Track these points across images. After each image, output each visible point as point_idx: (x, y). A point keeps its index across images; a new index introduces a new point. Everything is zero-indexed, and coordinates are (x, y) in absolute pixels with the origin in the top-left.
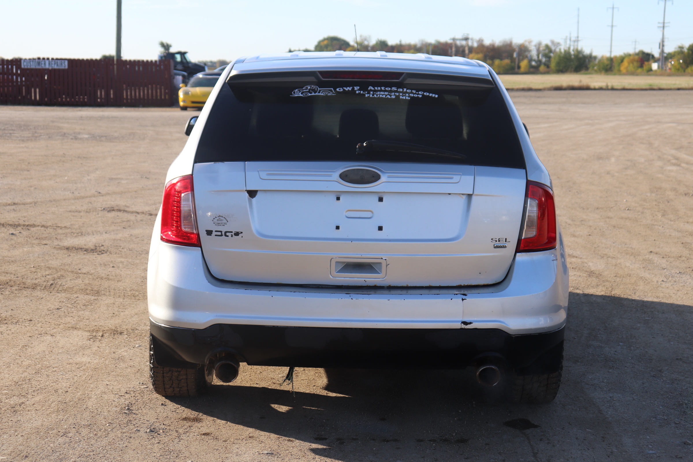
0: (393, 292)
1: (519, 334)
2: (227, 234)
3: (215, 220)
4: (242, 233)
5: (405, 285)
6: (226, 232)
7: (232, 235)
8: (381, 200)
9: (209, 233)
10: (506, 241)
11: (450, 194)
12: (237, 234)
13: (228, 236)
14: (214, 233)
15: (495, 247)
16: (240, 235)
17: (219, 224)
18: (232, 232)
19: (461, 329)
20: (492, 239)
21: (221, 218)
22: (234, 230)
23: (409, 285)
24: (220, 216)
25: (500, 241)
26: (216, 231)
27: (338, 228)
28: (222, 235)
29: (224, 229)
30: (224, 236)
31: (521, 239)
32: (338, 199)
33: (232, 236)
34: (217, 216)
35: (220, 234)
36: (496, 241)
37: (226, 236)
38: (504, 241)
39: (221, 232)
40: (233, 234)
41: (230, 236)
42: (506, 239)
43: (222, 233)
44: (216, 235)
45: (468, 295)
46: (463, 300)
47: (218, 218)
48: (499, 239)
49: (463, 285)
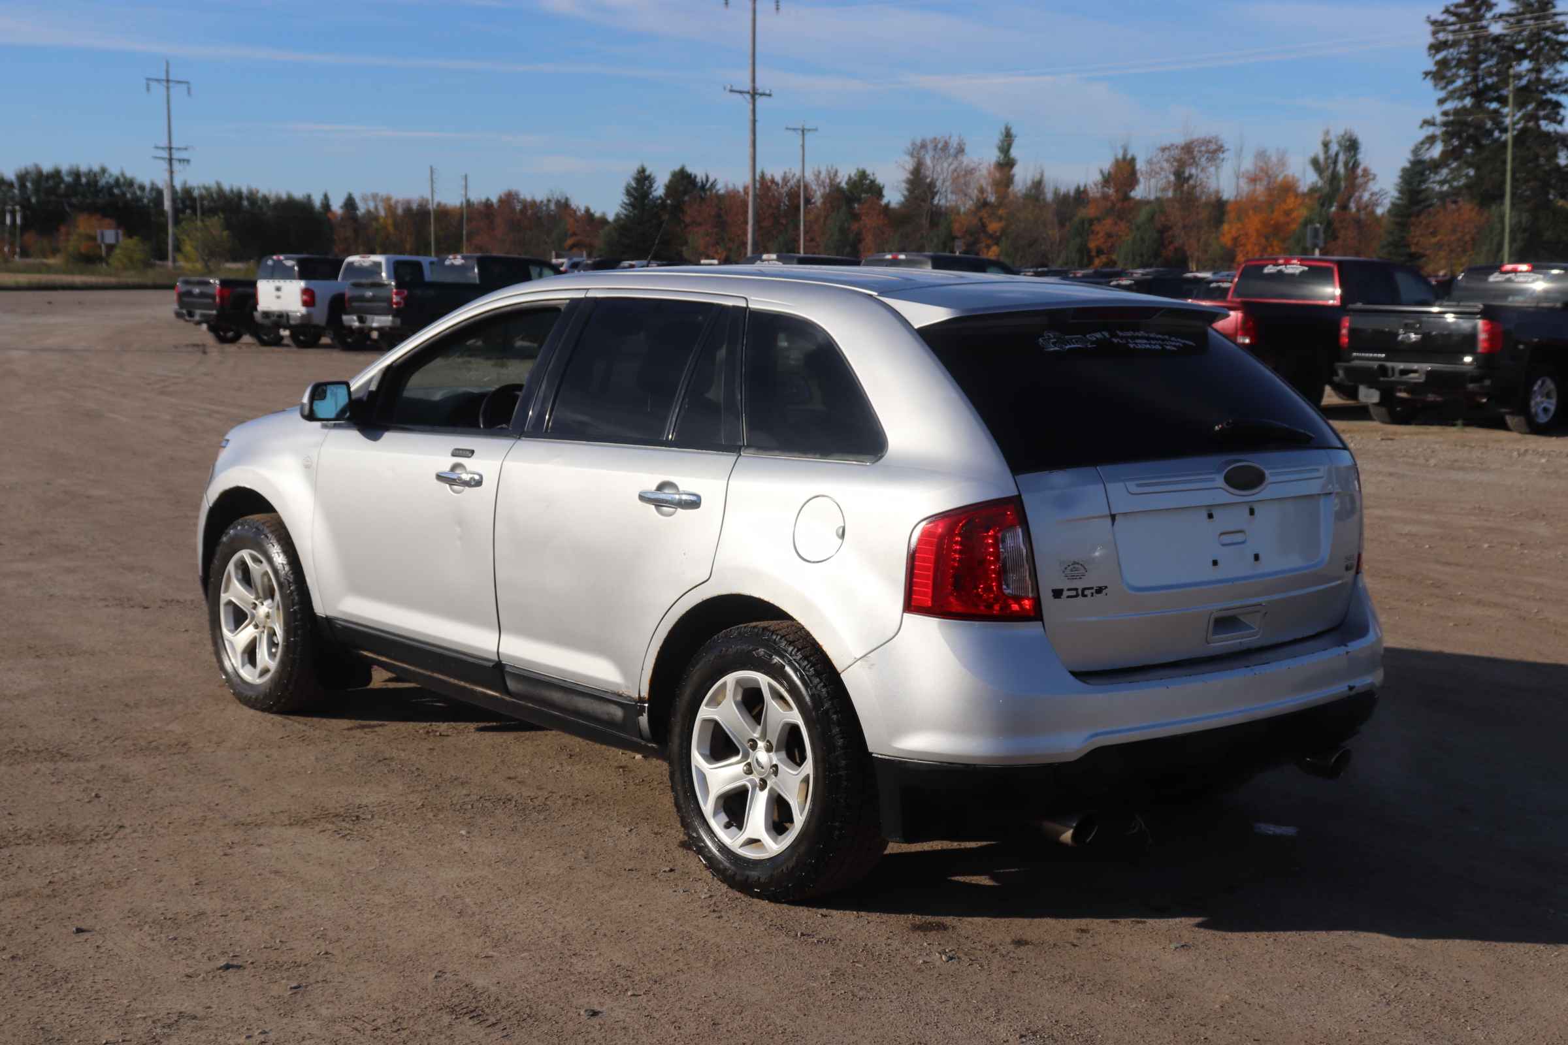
2: (1086, 592)
3: (1067, 572)
4: (1106, 587)
6: (1084, 590)
7: (1092, 593)
9: (1057, 593)
12: (1099, 590)
13: (1086, 596)
14: (1066, 593)
16: (1104, 592)
17: (1073, 578)
18: (1092, 588)
21: (1077, 566)
22: (1096, 585)
24: (1075, 563)
26: (1069, 590)
27: (1215, 563)
28: (1077, 596)
29: (1080, 584)
30: (1080, 597)
33: (1092, 596)
34: (1070, 564)
35: (1074, 593)
37: (1084, 596)
39: (1076, 589)
40: (1093, 591)
41: (1089, 595)
43: (1077, 592)
44: (1068, 597)
46: (1347, 653)
47: (1071, 567)
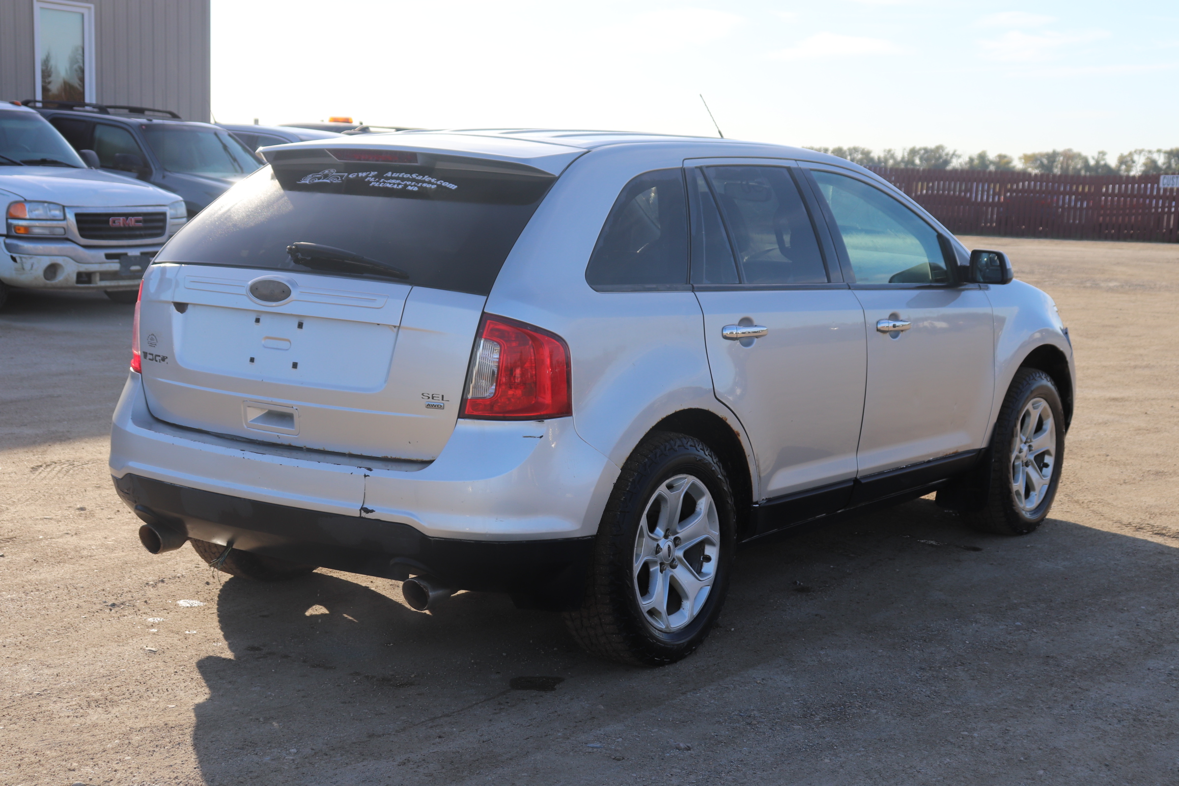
0: (294, 453)
1: (441, 537)
2: (157, 358)
3: (149, 339)
4: (169, 358)
5: (321, 448)
6: (156, 356)
7: (160, 360)
8: (300, 325)
9: (145, 355)
10: (443, 400)
11: (378, 324)
14: (148, 356)
15: (428, 406)
16: (166, 361)
17: (151, 345)
18: (160, 356)
19: (360, 517)
20: (423, 394)
21: (153, 337)
22: (162, 354)
23: (327, 449)
24: (152, 334)
25: (434, 398)
26: (149, 354)
27: (252, 360)
28: (153, 360)
29: (155, 351)
31: (467, 399)
32: (258, 320)
34: (150, 334)
36: (429, 398)
37: (156, 360)
38: (441, 398)
39: (153, 355)
40: (161, 358)
42: (443, 396)
43: (153, 357)
44: (149, 359)
45: (375, 470)
46: (365, 476)
47: (151, 337)
48: (433, 395)
49: (389, 457)
